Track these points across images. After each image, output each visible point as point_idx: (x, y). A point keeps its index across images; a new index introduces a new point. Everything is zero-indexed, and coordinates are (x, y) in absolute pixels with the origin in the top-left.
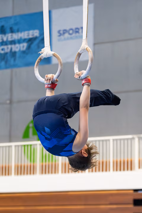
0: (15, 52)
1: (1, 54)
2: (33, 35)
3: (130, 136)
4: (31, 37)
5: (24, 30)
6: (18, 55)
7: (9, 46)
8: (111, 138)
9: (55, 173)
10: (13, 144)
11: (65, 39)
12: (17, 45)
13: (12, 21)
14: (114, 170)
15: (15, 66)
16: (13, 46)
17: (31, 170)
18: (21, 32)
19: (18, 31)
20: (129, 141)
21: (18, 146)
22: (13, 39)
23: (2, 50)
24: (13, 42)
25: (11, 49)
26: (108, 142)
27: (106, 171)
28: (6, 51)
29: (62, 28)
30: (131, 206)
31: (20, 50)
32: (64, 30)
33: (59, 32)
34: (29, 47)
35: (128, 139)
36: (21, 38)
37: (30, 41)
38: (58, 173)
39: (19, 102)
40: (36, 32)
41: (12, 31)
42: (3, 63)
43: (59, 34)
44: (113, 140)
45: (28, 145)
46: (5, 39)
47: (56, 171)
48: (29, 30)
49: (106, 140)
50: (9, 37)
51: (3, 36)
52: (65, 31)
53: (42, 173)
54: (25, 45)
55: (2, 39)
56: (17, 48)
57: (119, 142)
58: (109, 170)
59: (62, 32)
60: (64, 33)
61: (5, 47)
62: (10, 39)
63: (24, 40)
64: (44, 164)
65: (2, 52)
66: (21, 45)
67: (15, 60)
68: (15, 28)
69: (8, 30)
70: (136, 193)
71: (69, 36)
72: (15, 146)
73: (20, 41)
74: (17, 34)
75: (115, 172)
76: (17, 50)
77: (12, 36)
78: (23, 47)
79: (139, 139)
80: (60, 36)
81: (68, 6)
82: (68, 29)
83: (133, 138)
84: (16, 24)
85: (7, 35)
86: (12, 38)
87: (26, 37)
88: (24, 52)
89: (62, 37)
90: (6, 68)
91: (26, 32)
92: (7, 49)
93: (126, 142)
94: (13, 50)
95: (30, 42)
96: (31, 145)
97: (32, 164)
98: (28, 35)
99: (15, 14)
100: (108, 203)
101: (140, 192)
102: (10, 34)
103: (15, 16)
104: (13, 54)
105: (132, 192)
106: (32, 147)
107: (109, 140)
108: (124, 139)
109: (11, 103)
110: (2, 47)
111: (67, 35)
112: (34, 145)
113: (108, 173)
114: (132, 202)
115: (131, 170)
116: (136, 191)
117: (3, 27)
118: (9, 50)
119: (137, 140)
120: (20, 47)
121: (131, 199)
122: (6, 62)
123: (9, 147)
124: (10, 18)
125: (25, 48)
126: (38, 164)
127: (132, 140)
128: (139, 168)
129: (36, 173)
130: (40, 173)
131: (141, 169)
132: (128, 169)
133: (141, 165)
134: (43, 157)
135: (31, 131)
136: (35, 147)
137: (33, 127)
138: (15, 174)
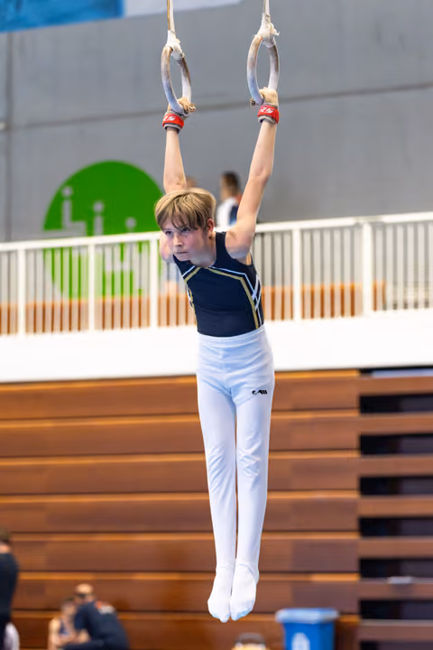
3: (349, 221)
8: (295, 226)
9: (140, 325)
10: (20, 246)
14: (303, 316)
17: (71, 318)
20: (347, 235)
21: (35, 251)
26: (287, 238)
27: (283, 318)
30: (354, 414)
35: (342, 229)
38: (148, 324)
39: (33, 125)
44: (303, 231)
45: (62, 249)
47: (144, 321)
49: (282, 233)
53: (104, 326)
57: (317, 237)
58: (292, 317)
64: (109, 300)
70: (366, 378)
72: (27, 252)
75: (308, 321)
79: (375, 226)
83: (358, 226)
93: (337, 235)
96: (70, 249)
97: (75, 302)
100: (288, 406)
101: (377, 376)
105: (355, 374)
106: (75, 254)
107: (290, 232)
108: (332, 230)
109: (9, 129)
112: (79, 247)
113: (287, 322)
114: (355, 402)
115: (353, 314)
116: (366, 371)
119: (367, 231)
121: (352, 395)
123: (9, 253)
126: (92, 300)
127: (356, 233)
128: (375, 308)
129: (87, 328)
130: (97, 328)
131: (380, 312)
132: (343, 313)
133: (380, 302)
134: (105, 281)
135: (67, 208)
136: (83, 252)
137: (73, 198)
138: (27, 330)
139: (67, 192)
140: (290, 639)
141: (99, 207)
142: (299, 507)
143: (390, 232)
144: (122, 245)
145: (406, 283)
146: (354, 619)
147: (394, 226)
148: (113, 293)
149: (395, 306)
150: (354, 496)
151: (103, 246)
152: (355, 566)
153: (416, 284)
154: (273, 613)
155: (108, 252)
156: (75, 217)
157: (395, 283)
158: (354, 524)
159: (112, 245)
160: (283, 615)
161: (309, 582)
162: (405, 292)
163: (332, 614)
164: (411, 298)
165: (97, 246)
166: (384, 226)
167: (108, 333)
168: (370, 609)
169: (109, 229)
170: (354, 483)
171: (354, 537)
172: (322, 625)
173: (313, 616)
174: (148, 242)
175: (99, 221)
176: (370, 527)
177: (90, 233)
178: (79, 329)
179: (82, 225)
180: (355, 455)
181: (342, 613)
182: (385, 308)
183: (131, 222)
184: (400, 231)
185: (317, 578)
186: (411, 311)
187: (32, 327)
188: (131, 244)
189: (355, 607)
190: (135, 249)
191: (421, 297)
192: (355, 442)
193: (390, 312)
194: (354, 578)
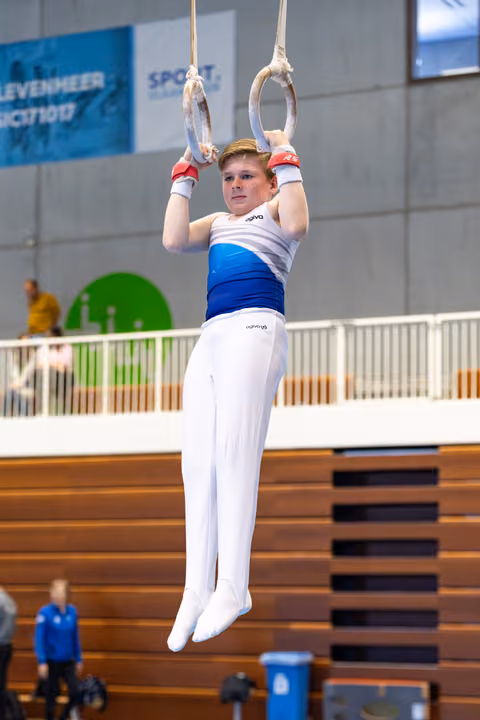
0: (47, 126)
1: (12, 130)
2: (90, 84)
3: (325, 324)
4: (84, 88)
5: (68, 73)
6: (53, 131)
7: (33, 111)
9: (146, 409)
11: (166, 95)
12: (52, 108)
13: (40, 52)
14: (286, 403)
15: (47, 157)
16: (42, 110)
17: (88, 403)
18: (61, 76)
19: (54, 74)
20: (324, 334)
22: (42, 94)
23: (17, 118)
24: (42, 101)
25: (38, 116)
28: (25, 121)
29: (160, 68)
30: (328, 487)
31: (58, 121)
32: (164, 74)
33: (152, 77)
34: (79, 114)
35: (319, 330)
36: (61, 91)
37: (83, 98)
38: (153, 409)
39: (56, 242)
40: (98, 78)
41: (39, 74)
42: (18, 150)
43: (151, 83)
45: (80, 345)
46: (22, 94)
47: (150, 406)
48: (80, 72)
50: (33, 88)
51: (18, 86)
52: (166, 76)
53: (115, 410)
54: (71, 107)
55: (16, 94)
56: (52, 114)
57: (298, 336)
59: (158, 78)
60: (164, 80)
61: (23, 113)
62: (34, 94)
63: (69, 97)
64: (120, 387)
65: (16, 124)
66: (62, 108)
67: (46, 143)
68: (47, 67)
69: (31, 72)
70: (339, 456)
71: (177, 87)
73: (57, 99)
74: (51, 80)
75: (290, 409)
76: (51, 120)
77: (39, 86)
78: (67, 112)
79: (348, 329)
80: (152, 87)
81: (172, 18)
82: (173, 69)
83: (333, 328)
84: (50, 57)
85: (27, 84)
86: (39, 91)
87: (73, 89)
88: (67, 125)
89: (159, 89)
90: (25, 161)
91: (73, 79)
92: (28, 116)
94: (43, 120)
95: (82, 102)
96: (88, 344)
98: (78, 85)
99: (47, 35)
101: (348, 455)
102: (34, 84)
103: (48, 41)
104: (43, 129)
105: (329, 453)
106: (92, 349)
108: (310, 331)
109: (37, 245)
110: (16, 113)
111: (170, 84)
112: (95, 343)
114: (329, 477)
116: (339, 451)
117: (16, 64)
118: (32, 120)
119: (341, 332)
120: (59, 113)
121: (326, 471)
122: (25, 148)
124: (35, 43)
125: (70, 117)
126: (105, 388)
127: (331, 332)
128: (347, 397)
129: (101, 411)
130: (109, 410)
131: (351, 402)
132: (319, 401)
133: (351, 393)
134: (117, 372)
135: (85, 310)
136: (98, 348)
137: (90, 303)
138: (50, 412)
139: (86, 298)
140: (272, 680)
141: (111, 310)
142: (280, 564)
143: (360, 333)
144: (132, 342)
145: (373, 377)
146: (327, 662)
147: (364, 328)
148: (124, 383)
149: (364, 396)
150: (328, 556)
151: (116, 342)
152: (327, 615)
153: (382, 377)
154: (258, 654)
155: (120, 347)
156: (92, 318)
157: (364, 377)
158: (327, 581)
159: (124, 342)
160: (266, 658)
161: (288, 630)
162: (373, 384)
163: (307, 658)
164: (377, 389)
165: (111, 342)
166: (355, 328)
167: (119, 416)
168: (340, 652)
169: (120, 329)
170: (328, 545)
171: (327, 591)
172: (299, 667)
173: (291, 658)
174: (154, 340)
175: (111, 323)
176: (340, 582)
177: (104, 331)
178: (94, 411)
179: (97, 325)
180: (328, 522)
181: (317, 656)
182: (355, 397)
183: (138, 323)
184: (369, 332)
185: (296, 626)
186: (378, 400)
187: (54, 411)
188: (140, 341)
189: (327, 651)
190: (143, 345)
191: (386, 388)
192: (328, 510)
193: (360, 402)
194: (326, 627)
